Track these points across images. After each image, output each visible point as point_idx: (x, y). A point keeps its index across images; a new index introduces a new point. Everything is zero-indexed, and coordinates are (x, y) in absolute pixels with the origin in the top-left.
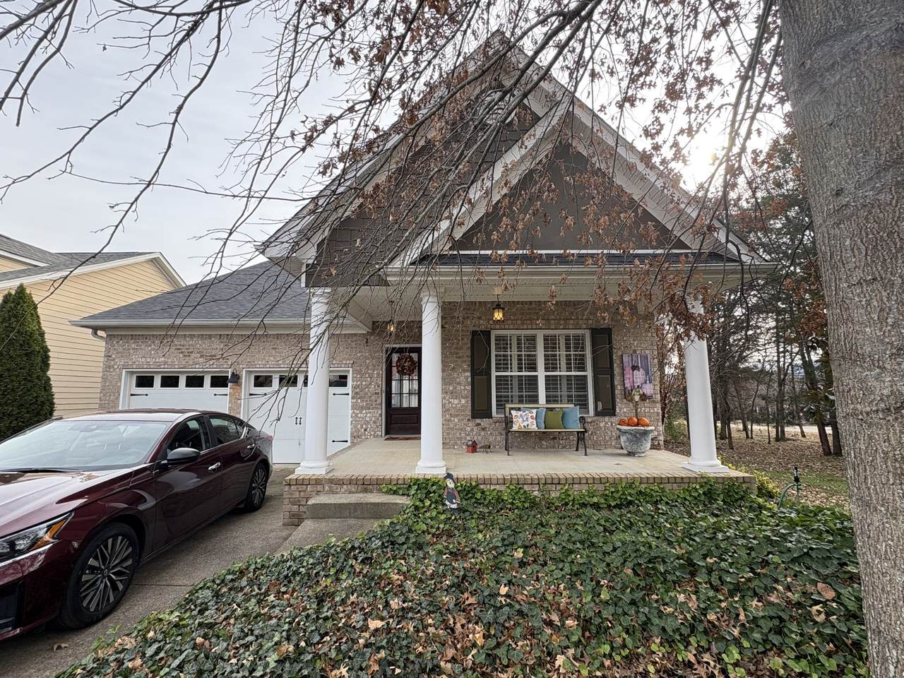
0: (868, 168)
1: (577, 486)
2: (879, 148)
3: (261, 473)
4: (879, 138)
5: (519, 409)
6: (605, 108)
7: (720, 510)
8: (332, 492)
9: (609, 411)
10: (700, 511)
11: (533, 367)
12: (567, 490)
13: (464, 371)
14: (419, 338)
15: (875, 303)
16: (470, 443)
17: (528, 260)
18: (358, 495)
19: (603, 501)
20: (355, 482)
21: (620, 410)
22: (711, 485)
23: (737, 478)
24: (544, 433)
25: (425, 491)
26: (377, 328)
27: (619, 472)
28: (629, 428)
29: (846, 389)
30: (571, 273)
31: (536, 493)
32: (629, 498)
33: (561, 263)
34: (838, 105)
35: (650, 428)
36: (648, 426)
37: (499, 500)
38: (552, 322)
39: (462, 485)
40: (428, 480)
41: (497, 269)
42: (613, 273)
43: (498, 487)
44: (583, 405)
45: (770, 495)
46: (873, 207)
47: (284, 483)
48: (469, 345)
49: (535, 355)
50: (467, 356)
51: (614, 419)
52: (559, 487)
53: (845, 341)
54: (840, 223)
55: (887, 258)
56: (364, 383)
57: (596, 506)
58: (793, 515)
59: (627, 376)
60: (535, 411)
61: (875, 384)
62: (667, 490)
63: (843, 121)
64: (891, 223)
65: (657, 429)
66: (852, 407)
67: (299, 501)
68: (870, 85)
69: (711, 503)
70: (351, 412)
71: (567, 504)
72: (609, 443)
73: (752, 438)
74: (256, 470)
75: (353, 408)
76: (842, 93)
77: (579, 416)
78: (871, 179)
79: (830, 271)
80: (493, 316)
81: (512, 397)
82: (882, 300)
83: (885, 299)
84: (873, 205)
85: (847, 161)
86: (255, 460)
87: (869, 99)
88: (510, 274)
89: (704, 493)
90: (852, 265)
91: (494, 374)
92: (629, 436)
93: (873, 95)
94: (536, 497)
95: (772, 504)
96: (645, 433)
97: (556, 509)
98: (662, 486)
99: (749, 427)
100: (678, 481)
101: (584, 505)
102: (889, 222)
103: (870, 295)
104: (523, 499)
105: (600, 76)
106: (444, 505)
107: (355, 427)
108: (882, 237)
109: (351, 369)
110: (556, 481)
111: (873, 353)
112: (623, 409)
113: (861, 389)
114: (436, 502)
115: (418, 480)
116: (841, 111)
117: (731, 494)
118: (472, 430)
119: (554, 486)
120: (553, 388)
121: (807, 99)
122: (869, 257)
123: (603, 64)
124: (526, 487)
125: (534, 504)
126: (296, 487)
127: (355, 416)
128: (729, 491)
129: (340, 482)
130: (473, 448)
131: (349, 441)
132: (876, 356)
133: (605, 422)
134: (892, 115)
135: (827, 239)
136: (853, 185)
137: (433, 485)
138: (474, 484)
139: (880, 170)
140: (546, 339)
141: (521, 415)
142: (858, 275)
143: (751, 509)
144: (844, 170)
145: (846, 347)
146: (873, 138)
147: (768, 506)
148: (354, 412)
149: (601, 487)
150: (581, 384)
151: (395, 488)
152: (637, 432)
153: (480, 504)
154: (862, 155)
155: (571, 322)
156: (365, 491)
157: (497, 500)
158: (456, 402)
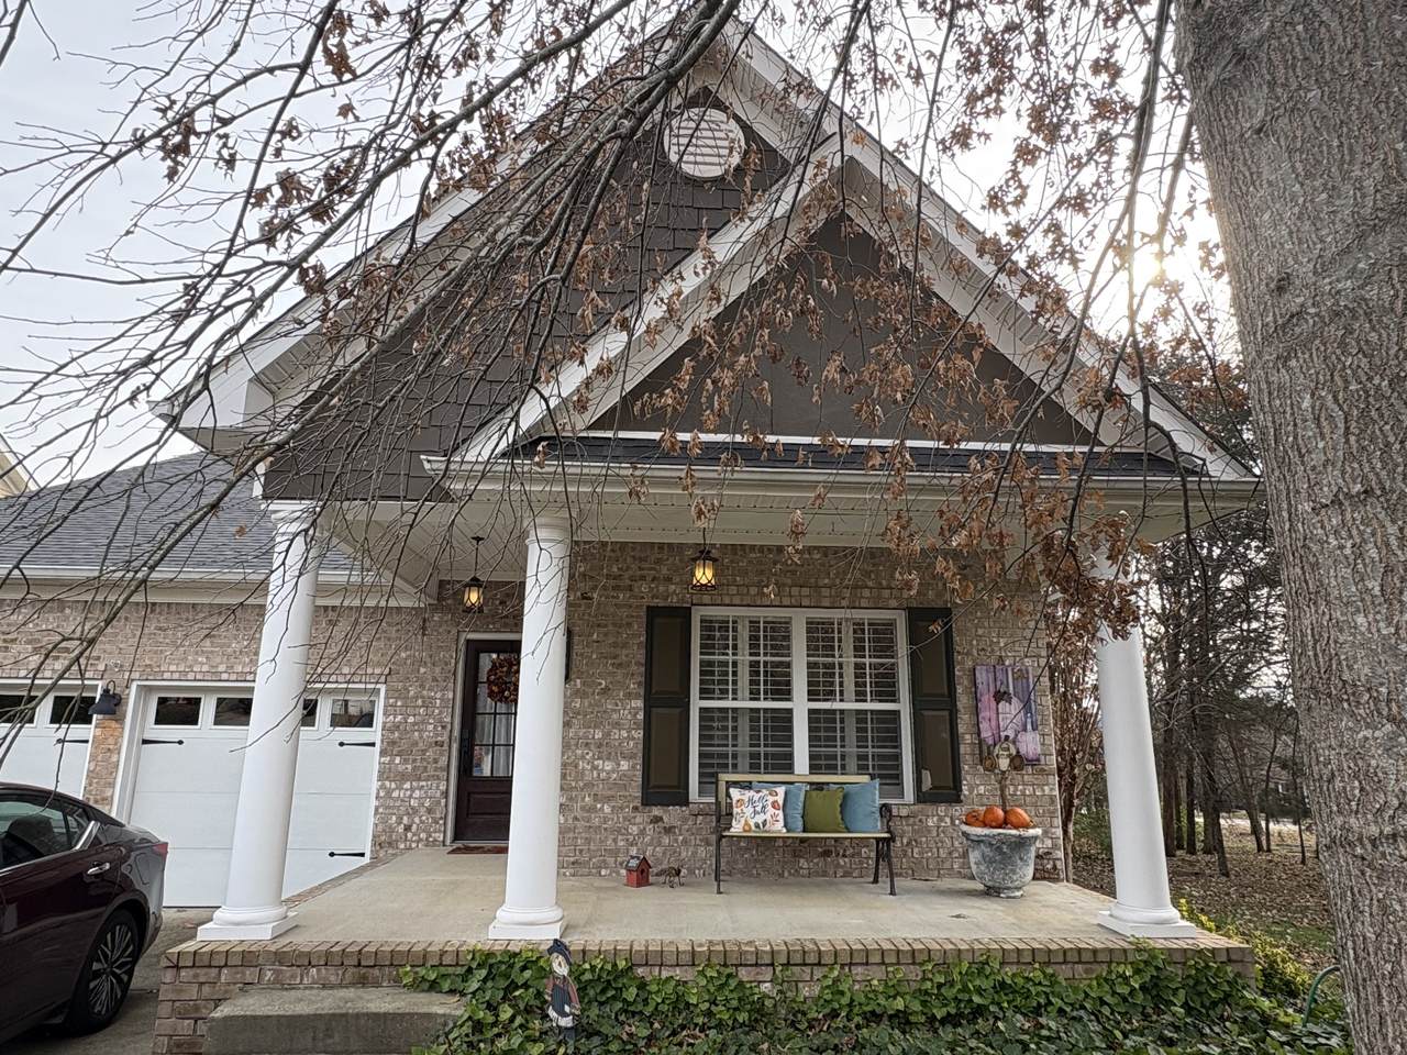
0: (1339, 226)
1: (860, 969)
2: (1359, 179)
3: (122, 935)
4: (1359, 157)
5: (748, 786)
6: (906, 146)
7: (1177, 1029)
8: (281, 985)
9: (945, 791)
10: (1133, 1031)
11: (784, 692)
12: (836, 981)
13: (629, 696)
14: (516, 621)
15: (1373, 553)
16: (634, 863)
17: (749, 454)
18: (343, 993)
19: (916, 1006)
20: (337, 961)
21: (971, 791)
22: (1157, 968)
23: (1213, 951)
24: (803, 840)
25: (503, 984)
26: (446, 595)
27: (956, 936)
28: (986, 831)
29: (1326, 772)
30: (832, 486)
31: (766, 987)
32: (977, 999)
33: (818, 464)
34: (1272, 85)
35: (1032, 832)
36: (1026, 826)
37: (679, 1003)
38: (826, 592)
39: (593, 968)
40: (515, 955)
41: (679, 471)
42: (922, 489)
43: (678, 973)
44: (889, 774)
45: (1290, 990)
46: (1354, 318)
47: (165, 962)
48: (643, 639)
49: (788, 665)
50: (637, 664)
51: (959, 811)
52: (818, 973)
53: (1314, 648)
54: (1287, 359)
55: (1392, 439)
56: (411, 720)
57: (902, 1020)
58: (1334, 1041)
59: (984, 714)
60: (781, 790)
61: (1386, 762)
62: (1061, 978)
63: (1283, 122)
64: (1397, 357)
65: (1045, 834)
66: (1339, 821)
67: (197, 1009)
68: (1333, 40)
69: (1159, 1012)
70: (375, 785)
71: (834, 1014)
72: (947, 865)
73: (1269, 850)
74: (109, 926)
75: (383, 775)
76: (1276, 57)
77: (879, 802)
78: (1347, 251)
79: (1277, 473)
80: (693, 575)
81: (735, 756)
82: (1388, 545)
83: (1394, 542)
84: (1352, 310)
85: (1296, 210)
86: (106, 904)
87: (1333, 71)
88: (706, 482)
89: (1143, 988)
90: (1317, 459)
91: (696, 704)
92: (987, 851)
93: (1340, 62)
94: (766, 996)
95: (1290, 1015)
96: (1022, 843)
97: (811, 1027)
98: (1050, 971)
99: (1263, 824)
100: (1086, 957)
101: (874, 1017)
102: (1392, 352)
103: (1361, 533)
104: (735, 1003)
105: (894, 83)
106: (545, 1017)
107: (384, 821)
108: (1378, 388)
109: (383, 688)
110: (812, 959)
111: (1375, 682)
112: (977, 787)
113: (1356, 777)
114: (528, 1010)
115: (490, 954)
116: (1278, 99)
117: (1201, 988)
118: (640, 832)
119: (808, 970)
120: (827, 739)
121: (1212, 77)
122: (1353, 439)
123: (899, 59)
124: (744, 974)
125: (759, 1014)
126: (191, 972)
127: (384, 797)
128: (1197, 983)
129: (303, 961)
130: (641, 875)
131: (368, 855)
132: (1383, 690)
133: (938, 817)
134: (1382, 106)
135: (1266, 394)
136: (1311, 266)
137: (524, 968)
138: (622, 964)
139: (1365, 230)
140: (812, 626)
141: (751, 800)
142: (1332, 480)
143: (1246, 1025)
144: (1291, 233)
145: (1317, 664)
146: (1347, 158)
147: (1282, 1019)
148: (383, 787)
149: (914, 973)
150: (888, 730)
151: (433, 976)
152: (1004, 840)
153: (634, 1014)
154: (1324, 196)
155: (866, 593)
156: (362, 982)
157: (675, 1006)
158: (609, 766)
